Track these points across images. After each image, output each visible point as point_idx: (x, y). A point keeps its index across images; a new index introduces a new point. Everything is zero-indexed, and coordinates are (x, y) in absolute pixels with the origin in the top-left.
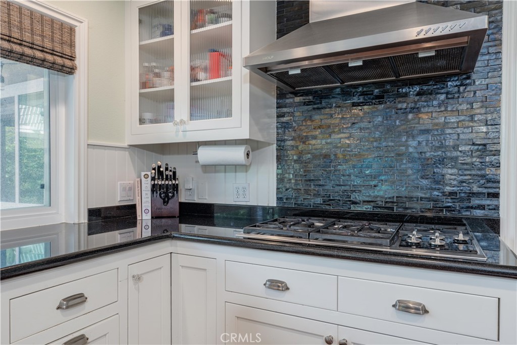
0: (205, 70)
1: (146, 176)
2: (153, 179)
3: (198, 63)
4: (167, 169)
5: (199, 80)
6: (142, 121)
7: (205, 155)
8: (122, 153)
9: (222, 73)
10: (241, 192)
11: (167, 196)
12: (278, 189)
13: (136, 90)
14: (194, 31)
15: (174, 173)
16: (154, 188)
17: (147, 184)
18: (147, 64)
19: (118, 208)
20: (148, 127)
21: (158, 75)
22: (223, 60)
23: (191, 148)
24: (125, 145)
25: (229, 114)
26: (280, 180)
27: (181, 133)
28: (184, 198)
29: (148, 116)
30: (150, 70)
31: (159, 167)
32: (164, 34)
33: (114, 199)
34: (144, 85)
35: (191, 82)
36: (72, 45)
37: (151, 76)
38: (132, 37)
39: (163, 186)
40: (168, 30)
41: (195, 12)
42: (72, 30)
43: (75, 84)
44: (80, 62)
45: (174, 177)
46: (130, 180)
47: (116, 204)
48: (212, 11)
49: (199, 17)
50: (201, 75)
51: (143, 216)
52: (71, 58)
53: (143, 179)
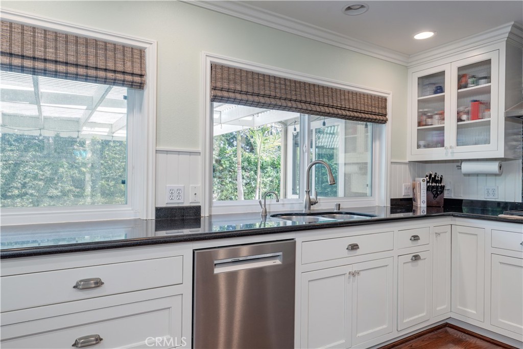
0: (467, 113)
1: (423, 181)
2: (428, 182)
3: (462, 109)
4: (435, 176)
5: (464, 121)
6: (419, 147)
7: (466, 167)
8: (403, 166)
9: (480, 115)
10: (491, 192)
11: (437, 193)
13: (415, 127)
14: (460, 91)
15: (441, 179)
16: (428, 188)
17: (424, 186)
18: (421, 110)
19: (401, 200)
20: (423, 150)
21: (431, 117)
22: (482, 107)
23: (458, 163)
24: (407, 161)
25: (487, 141)
27: (450, 154)
28: (447, 195)
29: (422, 143)
30: (424, 114)
31: (431, 175)
32: (436, 92)
33: (401, 194)
34: (420, 124)
35: (458, 121)
36: (385, 108)
37: (424, 117)
38: (413, 95)
39: (435, 186)
40: (440, 89)
41: (460, 78)
42: (386, 100)
43: (386, 129)
44: (389, 117)
45: (441, 181)
46: (409, 183)
47: (402, 197)
48: (473, 77)
49: (463, 79)
50: (464, 117)
51: (421, 205)
52: (385, 115)
53: (422, 183)
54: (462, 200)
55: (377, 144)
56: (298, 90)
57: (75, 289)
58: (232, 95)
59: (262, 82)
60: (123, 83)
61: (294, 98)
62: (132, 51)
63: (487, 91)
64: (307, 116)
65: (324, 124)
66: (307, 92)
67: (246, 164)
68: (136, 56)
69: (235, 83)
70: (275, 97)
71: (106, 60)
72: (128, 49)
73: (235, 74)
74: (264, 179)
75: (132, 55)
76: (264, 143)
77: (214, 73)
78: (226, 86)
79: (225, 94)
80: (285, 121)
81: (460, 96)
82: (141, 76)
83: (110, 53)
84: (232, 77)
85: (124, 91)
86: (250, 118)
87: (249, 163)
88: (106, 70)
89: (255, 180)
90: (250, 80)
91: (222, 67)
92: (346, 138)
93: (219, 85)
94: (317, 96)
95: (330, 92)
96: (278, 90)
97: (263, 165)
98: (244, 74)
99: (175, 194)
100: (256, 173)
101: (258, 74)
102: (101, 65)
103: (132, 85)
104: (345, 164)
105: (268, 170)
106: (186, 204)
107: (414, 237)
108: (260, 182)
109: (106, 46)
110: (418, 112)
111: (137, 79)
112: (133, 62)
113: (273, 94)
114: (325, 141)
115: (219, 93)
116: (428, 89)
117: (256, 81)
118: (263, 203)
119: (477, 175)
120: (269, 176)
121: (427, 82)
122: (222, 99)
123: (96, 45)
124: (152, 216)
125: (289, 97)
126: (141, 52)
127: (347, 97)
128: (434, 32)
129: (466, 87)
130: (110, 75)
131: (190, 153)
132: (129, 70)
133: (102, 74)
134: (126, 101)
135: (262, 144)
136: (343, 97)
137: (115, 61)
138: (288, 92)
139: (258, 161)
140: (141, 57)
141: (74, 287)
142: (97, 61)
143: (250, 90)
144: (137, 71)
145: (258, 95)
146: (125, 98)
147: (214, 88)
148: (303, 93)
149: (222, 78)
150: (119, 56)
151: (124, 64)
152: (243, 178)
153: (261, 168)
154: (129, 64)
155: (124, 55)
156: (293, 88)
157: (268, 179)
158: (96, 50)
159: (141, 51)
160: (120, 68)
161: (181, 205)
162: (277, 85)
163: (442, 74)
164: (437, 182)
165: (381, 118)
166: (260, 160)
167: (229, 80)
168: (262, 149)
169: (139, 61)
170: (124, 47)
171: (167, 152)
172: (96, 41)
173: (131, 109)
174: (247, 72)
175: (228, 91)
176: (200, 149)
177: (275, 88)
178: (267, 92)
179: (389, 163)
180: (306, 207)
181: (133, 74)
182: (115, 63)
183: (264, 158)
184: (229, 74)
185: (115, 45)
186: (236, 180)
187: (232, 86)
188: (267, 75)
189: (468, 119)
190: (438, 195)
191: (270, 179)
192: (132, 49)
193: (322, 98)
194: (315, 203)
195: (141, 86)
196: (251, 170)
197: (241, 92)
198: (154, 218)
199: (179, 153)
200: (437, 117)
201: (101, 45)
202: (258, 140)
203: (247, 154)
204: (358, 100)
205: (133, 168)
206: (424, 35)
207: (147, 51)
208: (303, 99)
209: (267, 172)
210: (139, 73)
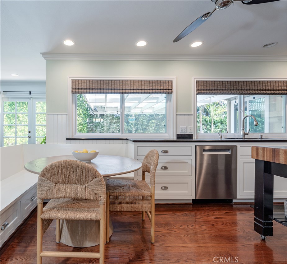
56: (237, 85)
59: (219, 84)
60: (166, 93)
61: (235, 89)
64: (242, 96)
65: (254, 98)
66: (242, 85)
67: (204, 122)
69: (207, 86)
70: (225, 90)
71: (161, 86)
73: (207, 83)
74: (216, 130)
75: (169, 83)
76: (215, 111)
77: (197, 84)
78: (203, 88)
79: (202, 91)
80: (229, 98)
82: (171, 90)
83: (162, 84)
84: (205, 84)
85: (165, 95)
86: (209, 99)
87: (207, 122)
88: (161, 89)
89: (210, 130)
90: (213, 84)
91: (201, 81)
93: (200, 88)
94: (248, 86)
95: (256, 83)
96: (227, 87)
97: (214, 122)
98: (211, 82)
99: (183, 130)
100: (210, 126)
101: (217, 81)
103: (168, 93)
106: (187, 133)
108: (213, 131)
109: (160, 82)
111: (170, 91)
113: (224, 88)
114: (255, 107)
115: (200, 92)
117: (216, 85)
120: (219, 128)
122: (201, 94)
125: (232, 89)
127: (266, 84)
130: (162, 91)
131: (188, 115)
132: (167, 88)
133: (159, 91)
134: (165, 98)
135: (214, 111)
136: (264, 85)
138: (232, 86)
139: (212, 120)
140: (171, 83)
141: (161, 152)
142: (158, 87)
143: (213, 88)
144: (170, 88)
145: (217, 90)
146: (165, 97)
147: (198, 90)
148: (240, 86)
149: (201, 86)
150: (164, 84)
152: (203, 129)
153: (214, 124)
154: (167, 86)
155: (166, 84)
156: (235, 85)
157: (218, 130)
159: (171, 81)
160: (165, 88)
161: (185, 134)
166: (213, 120)
167: (204, 86)
168: (214, 113)
169: (170, 85)
170: (166, 81)
171: (180, 115)
173: (167, 102)
175: (204, 90)
176: (192, 113)
177: (225, 86)
178: (222, 88)
180: (242, 136)
182: (163, 87)
183: (215, 118)
184: (204, 84)
185: (163, 81)
186: (199, 130)
187: (205, 88)
188: (221, 81)
191: (220, 129)
192: (168, 81)
193: (251, 87)
194: (247, 134)
195: (171, 93)
196: (208, 125)
197: (209, 90)
198: (176, 137)
199: (184, 115)
202: (212, 110)
203: (205, 117)
205: (168, 121)
207: (173, 81)
208: (240, 88)
209: (218, 126)
210: (171, 89)
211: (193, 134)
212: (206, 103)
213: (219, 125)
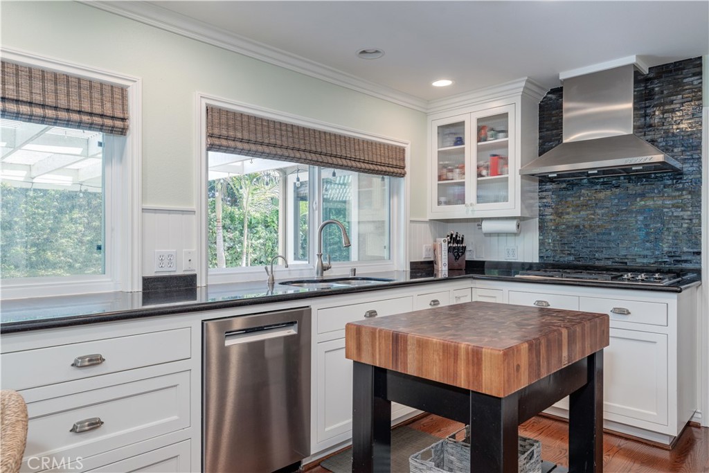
0: (487, 168)
1: (444, 241)
2: (449, 243)
3: (482, 163)
4: (457, 236)
5: (483, 176)
6: (439, 203)
7: (487, 226)
8: (423, 225)
9: (499, 171)
10: (511, 253)
11: (458, 254)
12: (540, 250)
13: (436, 182)
14: (479, 144)
15: (463, 239)
16: (450, 249)
17: (445, 247)
18: (441, 163)
19: (422, 263)
20: (444, 207)
21: (451, 171)
22: (500, 162)
23: (478, 221)
24: (427, 219)
25: (506, 199)
26: (542, 243)
27: (470, 212)
28: (468, 256)
29: (443, 199)
30: (444, 167)
31: (452, 235)
32: (456, 144)
33: (422, 256)
34: (440, 178)
35: (478, 177)
36: (404, 160)
37: (445, 171)
38: (433, 146)
39: (457, 247)
40: (460, 141)
41: (480, 129)
42: (404, 150)
43: (405, 183)
44: (407, 169)
45: (462, 241)
46: (430, 244)
47: (423, 260)
48: (492, 130)
49: (483, 131)
50: (484, 172)
51: (442, 269)
52: (403, 168)
53: (443, 243)
54: (484, 262)
55: (395, 199)
57: (73, 367)
58: (231, 143)
59: (266, 129)
60: (101, 128)
61: (302, 147)
62: (112, 90)
63: (505, 146)
64: (316, 168)
65: (334, 174)
66: (317, 140)
67: (228, 222)
68: (117, 96)
69: (235, 129)
70: (281, 147)
71: (80, 101)
72: (107, 88)
73: (235, 120)
74: (253, 241)
75: (112, 94)
76: (252, 193)
77: (210, 117)
78: (224, 132)
79: (224, 142)
80: (285, 168)
81: (479, 150)
82: (123, 119)
83: (85, 92)
84: (231, 122)
85: (97, 136)
86: (239, 164)
87: (232, 219)
88: (79, 112)
89: (241, 242)
90: (252, 126)
91: (220, 110)
92: (359, 192)
93: (216, 131)
94: (328, 145)
95: (343, 142)
96: (284, 139)
97: (251, 223)
98: (245, 119)
99: (166, 261)
100: (242, 234)
101: (262, 120)
102: (74, 106)
103: (112, 130)
104: (359, 222)
105: (258, 229)
106: (179, 272)
107: (434, 301)
108: (248, 246)
109: (79, 83)
110: (438, 164)
111: (119, 124)
112: (113, 103)
113: (279, 142)
114: (334, 193)
115: (217, 142)
116: (449, 139)
117: (259, 128)
118: (269, 270)
119: (498, 234)
120: (259, 238)
121: (448, 131)
122: (219, 148)
123: (68, 81)
124: (138, 287)
125: (297, 146)
126: (123, 91)
127: (361, 148)
128: (451, 80)
129: (485, 140)
130: (85, 118)
131: (183, 212)
132: (109, 112)
133: (75, 117)
134: (101, 148)
135: (250, 195)
136: (357, 147)
137: (91, 101)
138: (296, 140)
139: (244, 217)
140: (123, 97)
141: (73, 365)
142: (69, 101)
143: (253, 138)
144: (119, 114)
145: (262, 144)
146: (100, 144)
147: (211, 136)
148: (313, 142)
149: (220, 124)
150: (96, 95)
151: (102, 105)
152: (225, 241)
153: (249, 227)
154: (108, 105)
155: (102, 94)
156: (301, 136)
157: (258, 241)
158: (68, 88)
159: (122, 89)
160: (97, 109)
161: (172, 274)
162: (284, 133)
163: (462, 124)
164: (458, 242)
165: (400, 171)
166: (247, 217)
167: (228, 126)
168: (250, 199)
169: (120, 102)
170: (101, 84)
171: (155, 211)
172: (67, 76)
173: (107, 160)
174: (249, 117)
175: (227, 138)
176: (194, 207)
177: (281, 135)
178: (273, 141)
179: (408, 222)
180: (317, 273)
181: (113, 118)
182: (92, 104)
183: (253, 213)
184: (227, 119)
185: (90, 82)
186: (215, 243)
187: (231, 133)
188: (271, 121)
189: (488, 175)
190: (459, 257)
191: (261, 241)
192: (112, 87)
193: (333, 148)
194: (328, 268)
195: (123, 131)
196: (235, 229)
197: (241, 140)
198: (141, 289)
199: (169, 211)
200: (458, 171)
201: (74, 82)
202: (244, 192)
203: (230, 209)
204: (374, 150)
205: (112, 230)
206: (442, 83)
207: (129, 90)
208: (313, 149)
209: (257, 232)
210: (121, 116)
211: (195, 276)
212: (232, 175)
213: (260, 228)
